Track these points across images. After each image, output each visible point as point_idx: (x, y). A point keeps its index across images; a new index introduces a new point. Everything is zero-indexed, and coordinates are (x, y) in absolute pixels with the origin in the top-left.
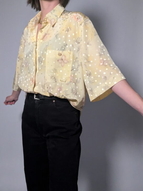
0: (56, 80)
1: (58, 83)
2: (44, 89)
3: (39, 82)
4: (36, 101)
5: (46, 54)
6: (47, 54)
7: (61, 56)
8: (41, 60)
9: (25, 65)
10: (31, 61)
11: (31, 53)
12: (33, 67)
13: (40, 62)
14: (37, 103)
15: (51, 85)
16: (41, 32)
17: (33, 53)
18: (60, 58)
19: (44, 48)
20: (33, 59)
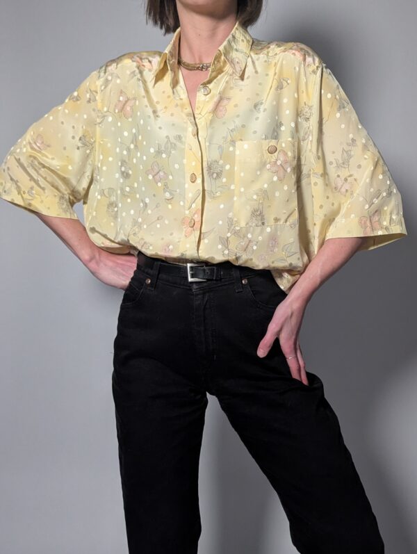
0: (264, 219)
1: (267, 226)
2: (227, 248)
4: (195, 286)
5: (234, 151)
6: (237, 152)
7: (276, 154)
8: (218, 170)
9: (150, 177)
10: (177, 166)
11: (175, 145)
12: (186, 186)
13: (215, 175)
14: (198, 293)
15: (252, 234)
16: (206, 93)
17: (183, 147)
18: (273, 160)
19: (225, 138)
20: (185, 161)
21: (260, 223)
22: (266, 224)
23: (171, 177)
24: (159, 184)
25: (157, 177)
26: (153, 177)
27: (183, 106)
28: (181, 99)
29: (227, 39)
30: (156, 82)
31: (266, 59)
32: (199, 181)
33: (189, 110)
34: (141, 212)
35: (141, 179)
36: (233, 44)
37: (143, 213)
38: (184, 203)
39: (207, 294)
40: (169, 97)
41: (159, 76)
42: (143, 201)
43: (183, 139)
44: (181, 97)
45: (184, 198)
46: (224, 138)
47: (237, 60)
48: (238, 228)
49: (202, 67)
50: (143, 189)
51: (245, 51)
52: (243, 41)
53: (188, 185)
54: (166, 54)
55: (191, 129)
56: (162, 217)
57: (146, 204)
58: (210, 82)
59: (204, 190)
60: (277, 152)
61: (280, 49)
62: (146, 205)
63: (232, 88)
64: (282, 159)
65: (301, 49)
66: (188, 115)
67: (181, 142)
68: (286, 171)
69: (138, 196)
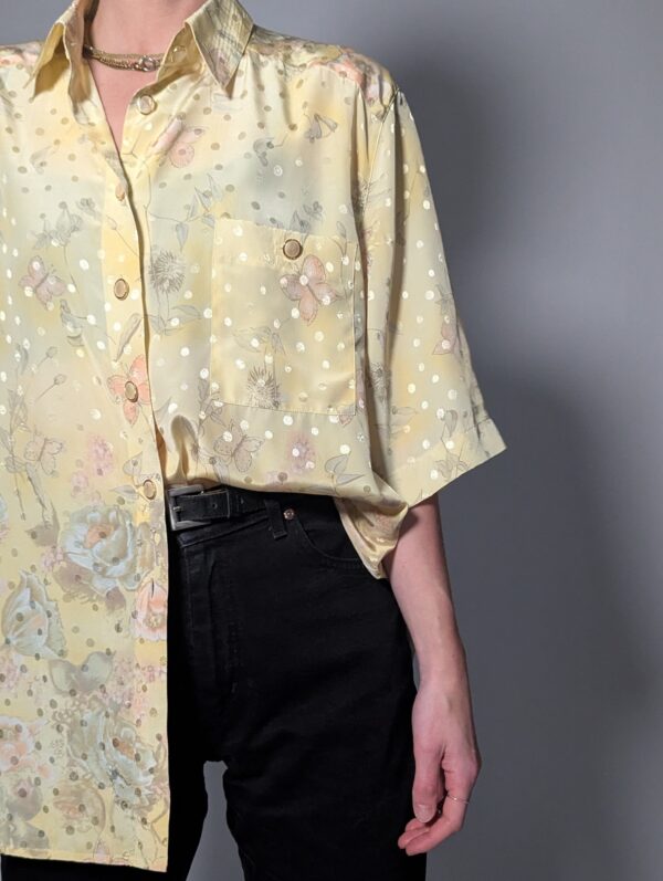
0: (279, 395)
1: (286, 412)
3: (168, 404)
7: (299, 261)
8: (173, 274)
9: (28, 292)
10: (84, 264)
11: (80, 218)
12: (108, 307)
13: (166, 285)
14: (192, 549)
15: (250, 423)
16: (146, 111)
17: (97, 223)
18: (293, 271)
19: (191, 210)
20: (102, 254)
21: (269, 402)
22: (283, 407)
23: (71, 288)
24: (51, 307)
25: (43, 291)
26: (35, 291)
27: (94, 137)
28: (92, 125)
29: (204, 6)
30: (38, 90)
31: (281, 66)
32: (135, 294)
33: (109, 145)
34: (20, 369)
35: (10, 301)
36: (215, 18)
37: (22, 374)
38: (107, 345)
39: (213, 552)
40: (65, 121)
41: (45, 80)
42: (19, 348)
43: (97, 208)
44: (91, 121)
45: (106, 334)
46: (188, 207)
47: (220, 54)
48: (218, 404)
49: (144, 65)
50: (18, 320)
51: (237, 39)
52: (235, 18)
53: (111, 304)
54: (62, 26)
55: (113, 182)
56: (65, 377)
57: (25, 351)
58: (157, 88)
59: (146, 315)
60: (302, 257)
61: (311, 56)
62: (26, 355)
63: (207, 111)
64: (310, 274)
65: (358, 63)
66: (108, 155)
67: (93, 213)
68: (320, 302)
69: (9, 339)
